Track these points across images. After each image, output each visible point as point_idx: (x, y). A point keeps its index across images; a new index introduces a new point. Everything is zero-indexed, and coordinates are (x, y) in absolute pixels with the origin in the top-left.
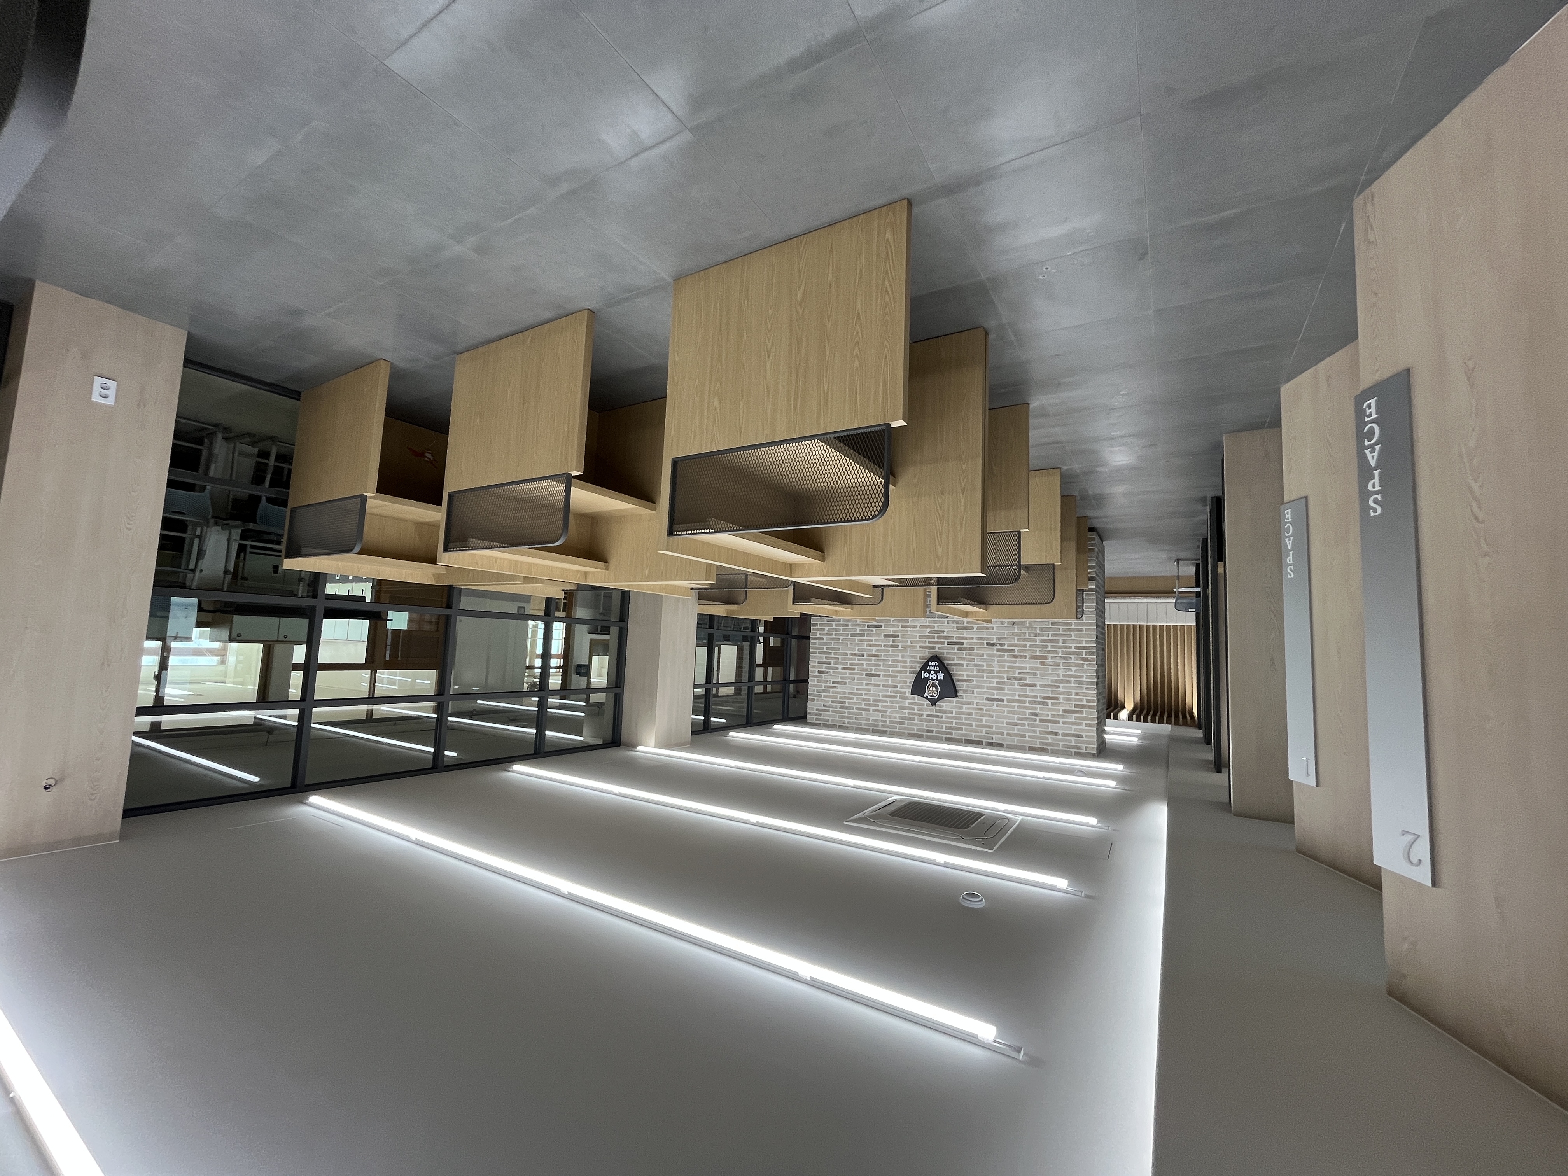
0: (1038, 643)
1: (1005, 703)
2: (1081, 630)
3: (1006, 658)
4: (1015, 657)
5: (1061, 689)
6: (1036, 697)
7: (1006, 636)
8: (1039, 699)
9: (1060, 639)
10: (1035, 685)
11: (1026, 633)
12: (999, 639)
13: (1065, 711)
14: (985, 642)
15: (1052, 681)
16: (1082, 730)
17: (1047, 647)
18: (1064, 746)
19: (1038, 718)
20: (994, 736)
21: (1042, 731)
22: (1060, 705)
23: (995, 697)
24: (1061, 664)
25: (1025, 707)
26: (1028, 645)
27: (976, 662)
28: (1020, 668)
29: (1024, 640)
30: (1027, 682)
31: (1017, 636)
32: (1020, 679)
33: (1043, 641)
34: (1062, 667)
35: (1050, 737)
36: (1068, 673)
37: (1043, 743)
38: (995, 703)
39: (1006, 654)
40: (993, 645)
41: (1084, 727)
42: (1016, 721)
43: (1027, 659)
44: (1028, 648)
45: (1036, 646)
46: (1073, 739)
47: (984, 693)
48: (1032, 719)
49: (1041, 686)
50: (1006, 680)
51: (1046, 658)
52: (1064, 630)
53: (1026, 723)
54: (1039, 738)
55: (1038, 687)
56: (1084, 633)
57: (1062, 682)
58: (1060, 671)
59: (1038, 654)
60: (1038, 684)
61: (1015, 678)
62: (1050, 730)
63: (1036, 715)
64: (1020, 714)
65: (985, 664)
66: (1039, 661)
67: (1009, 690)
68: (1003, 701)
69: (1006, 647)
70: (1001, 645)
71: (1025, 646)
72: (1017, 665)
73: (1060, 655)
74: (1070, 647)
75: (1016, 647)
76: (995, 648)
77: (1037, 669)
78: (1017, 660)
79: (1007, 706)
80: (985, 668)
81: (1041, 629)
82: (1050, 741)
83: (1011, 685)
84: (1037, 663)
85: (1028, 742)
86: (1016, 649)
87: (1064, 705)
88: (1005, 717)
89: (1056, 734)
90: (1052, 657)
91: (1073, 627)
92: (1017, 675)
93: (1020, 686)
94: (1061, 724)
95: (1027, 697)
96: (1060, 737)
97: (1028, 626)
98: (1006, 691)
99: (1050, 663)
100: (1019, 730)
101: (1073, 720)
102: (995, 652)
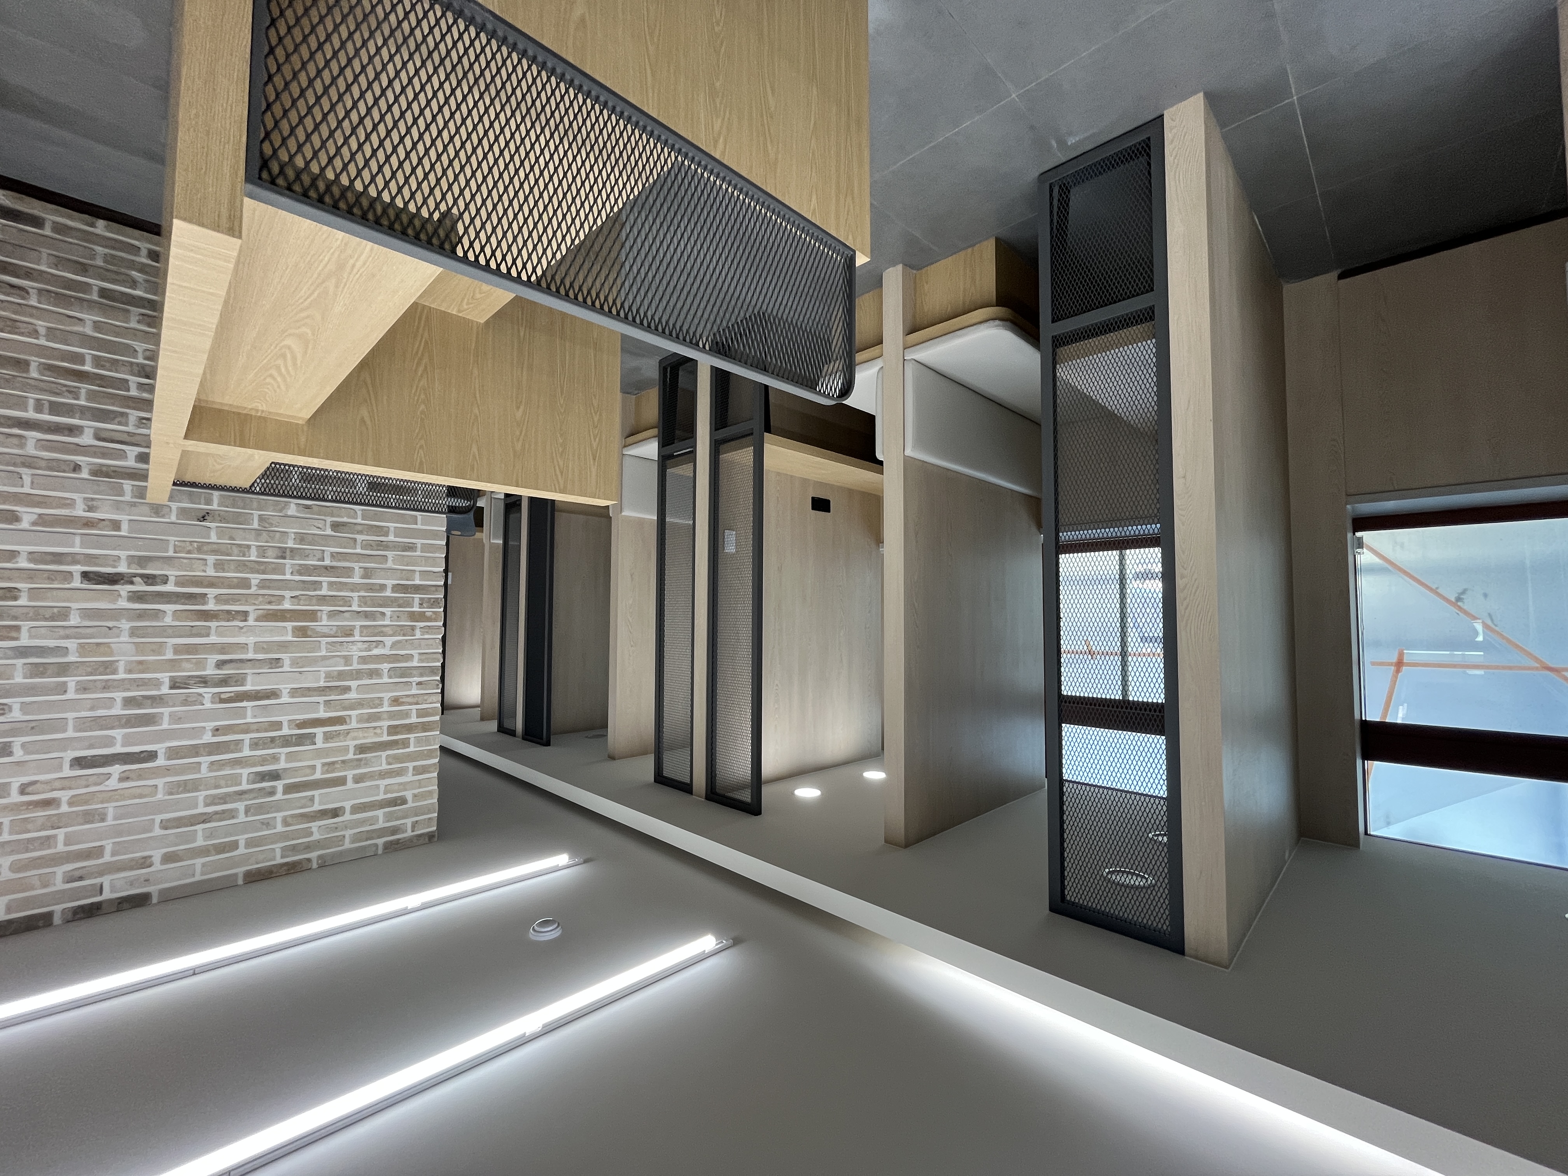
0: (288, 577)
1: (161, 761)
2: (411, 547)
3: (168, 620)
4: (206, 615)
5: (353, 695)
6: (278, 725)
7: (171, 553)
8: (286, 731)
9: (356, 566)
10: (273, 694)
11: (249, 547)
12: (142, 561)
13: (362, 749)
14: (77, 569)
15: (329, 676)
16: (404, 786)
17: (317, 585)
18: (356, 838)
19: (279, 785)
20: (106, 880)
21: (292, 816)
22: (352, 734)
23: (118, 749)
24: (357, 632)
25: (237, 762)
26: (254, 582)
27: (25, 640)
28: (223, 648)
29: (243, 566)
30: (248, 687)
31: (215, 552)
32: (224, 682)
33: (304, 570)
34: (357, 638)
35: (314, 826)
36: (376, 652)
37: (294, 849)
38: (116, 770)
39: (169, 608)
40: (113, 579)
41: (409, 777)
42: (201, 809)
43: (251, 622)
44: (253, 590)
45: (285, 585)
46: (380, 813)
47: (64, 744)
48: (260, 789)
49: (294, 692)
50: (165, 690)
51: (312, 616)
52: (367, 545)
53: (240, 806)
54: (283, 836)
55: (285, 699)
56: (418, 553)
57: (357, 675)
58: (355, 648)
59: (287, 605)
60: (285, 688)
61: (204, 681)
62: (317, 807)
63: (275, 776)
64: (217, 787)
65: (71, 644)
66: (289, 625)
67: (176, 718)
68: (152, 756)
69: (170, 587)
70: (150, 579)
71: (245, 584)
72: (213, 639)
73: (355, 608)
75: (211, 585)
76: (124, 589)
77: (283, 646)
78: (213, 624)
79: (167, 771)
80: (72, 658)
81: (301, 538)
82: (316, 836)
83: (185, 702)
84: (285, 632)
85: (245, 858)
86: (212, 592)
87: (360, 734)
88: (160, 807)
89: (335, 813)
90: (332, 615)
91: (391, 538)
92: (210, 671)
93: (222, 701)
94: (350, 784)
95: (247, 732)
96: (348, 817)
97: (256, 525)
98: (165, 726)
99: (326, 630)
100: (210, 834)
101: (385, 766)
102: (123, 604)
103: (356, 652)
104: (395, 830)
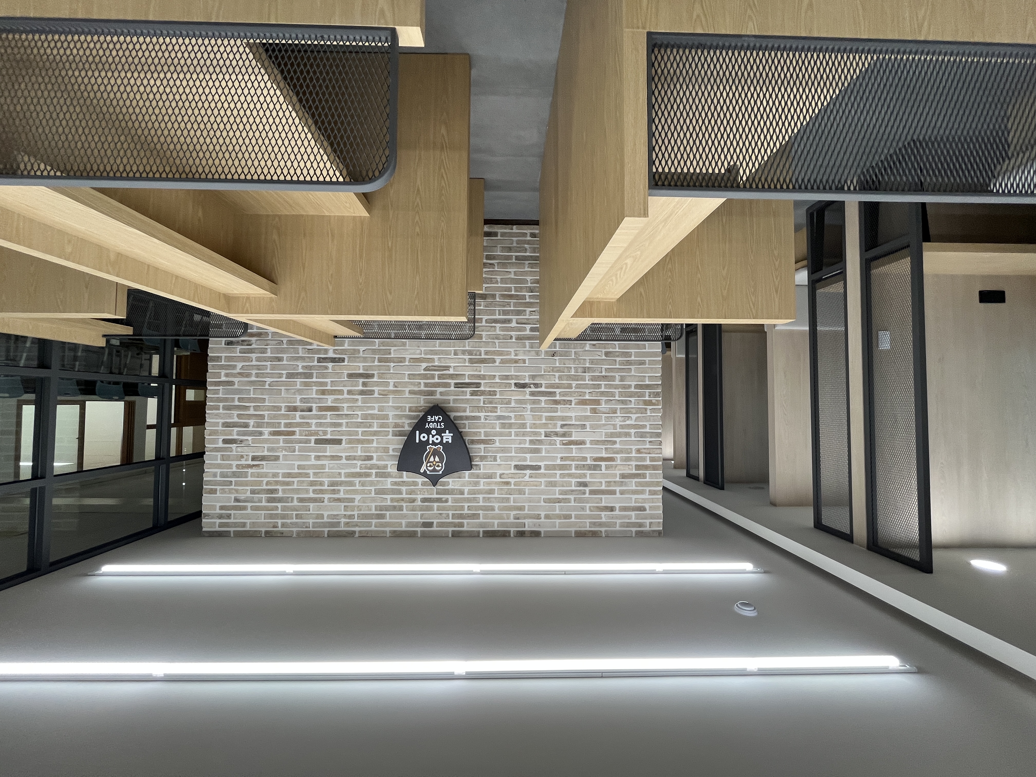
0: (587, 382)
1: (542, 471)
2: (643, 363)
3: (543, 405)
4: (556, 402)
5: (617, 446)
6: (585, 459)
7: (543, 373)
8: (589, 462)
9: (617, 375)
10: (583, 443)
11: (571, 368)
12: (533, 377)
13: (623, 476)
14: (513, 382)
15: (607, 435)
16: (644, 500)
17: (599, 386)
18: (622, 525)
19: (587, 489)
20: (526, 521)
21: (593, 507)
22: (618, 467)
23: (528, 463)
24: (618, 411)
25: (570, 475)
26: (574, 385)
27: (499, 413)
28: (563, 418)
29: (570, 377)
30: (573, 439)
31: (558, 371)
32: (564, 435)
33: (593, 378)
34: (619, 414)
35: (603, 514)
36: (628, 422)
37: (594, 524)
38: (528, 472)
39: (543, 399)
40: (524, 386)
41: (646, 496)
42: (557, 496)
43: (573, 406)
44: (573, 390)
45: (586, 386)
46: (633, 513)
47: (511, 458)
48: (580, 490)
49: (592, 442)
50: (543, 437)
51: (598, 402)
52: (621, 363)
53: (572, 497)
54: (590, 517)
55: (588, 445)
56: (647, 366)
57: (619, 435)
58: (618, 420)
59: (587, 397)
60: (588, 440)
61: (556, 434)
62: (603, 504)
63: (585, 484)
64: (563, 486)
65: (512, 415)
66: (588, 407)
67: (548, 451)
68: (539, 468)
69: (543, 389)
70: (536, 385)
71: (570, 386)
72: (559, 414)
73: (617, 398)
74: (630, 386)
75: (558, 388)
76: (528, 390)
77: (586, 418)
78: (559, 406)
79: (544, 475)
80: (513, 421)
81: (592, 362)
82: (604, 520)
83: (550, 444)
84: (587, 410)
85: (575, 524)
86: (558, 391)
87: (622, 467)
88: (542, 492)
89: (612, 509)
90: (607, 402)
91: (633, 358)
92: (558, 429)
93: (564, 444)
94: (618, 495)
95: (573, 460)
96: (617, 512)
97: (573, 357)
98: (543, 454)
99: (604, 410)
100: (561, 509)
101: (634, 488)
102: (528, 397)
103: (618, 422)
104: (640, 525)
